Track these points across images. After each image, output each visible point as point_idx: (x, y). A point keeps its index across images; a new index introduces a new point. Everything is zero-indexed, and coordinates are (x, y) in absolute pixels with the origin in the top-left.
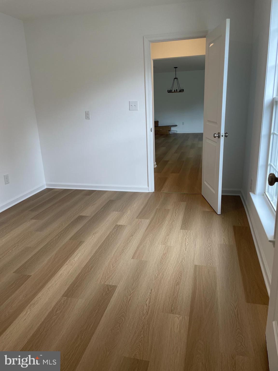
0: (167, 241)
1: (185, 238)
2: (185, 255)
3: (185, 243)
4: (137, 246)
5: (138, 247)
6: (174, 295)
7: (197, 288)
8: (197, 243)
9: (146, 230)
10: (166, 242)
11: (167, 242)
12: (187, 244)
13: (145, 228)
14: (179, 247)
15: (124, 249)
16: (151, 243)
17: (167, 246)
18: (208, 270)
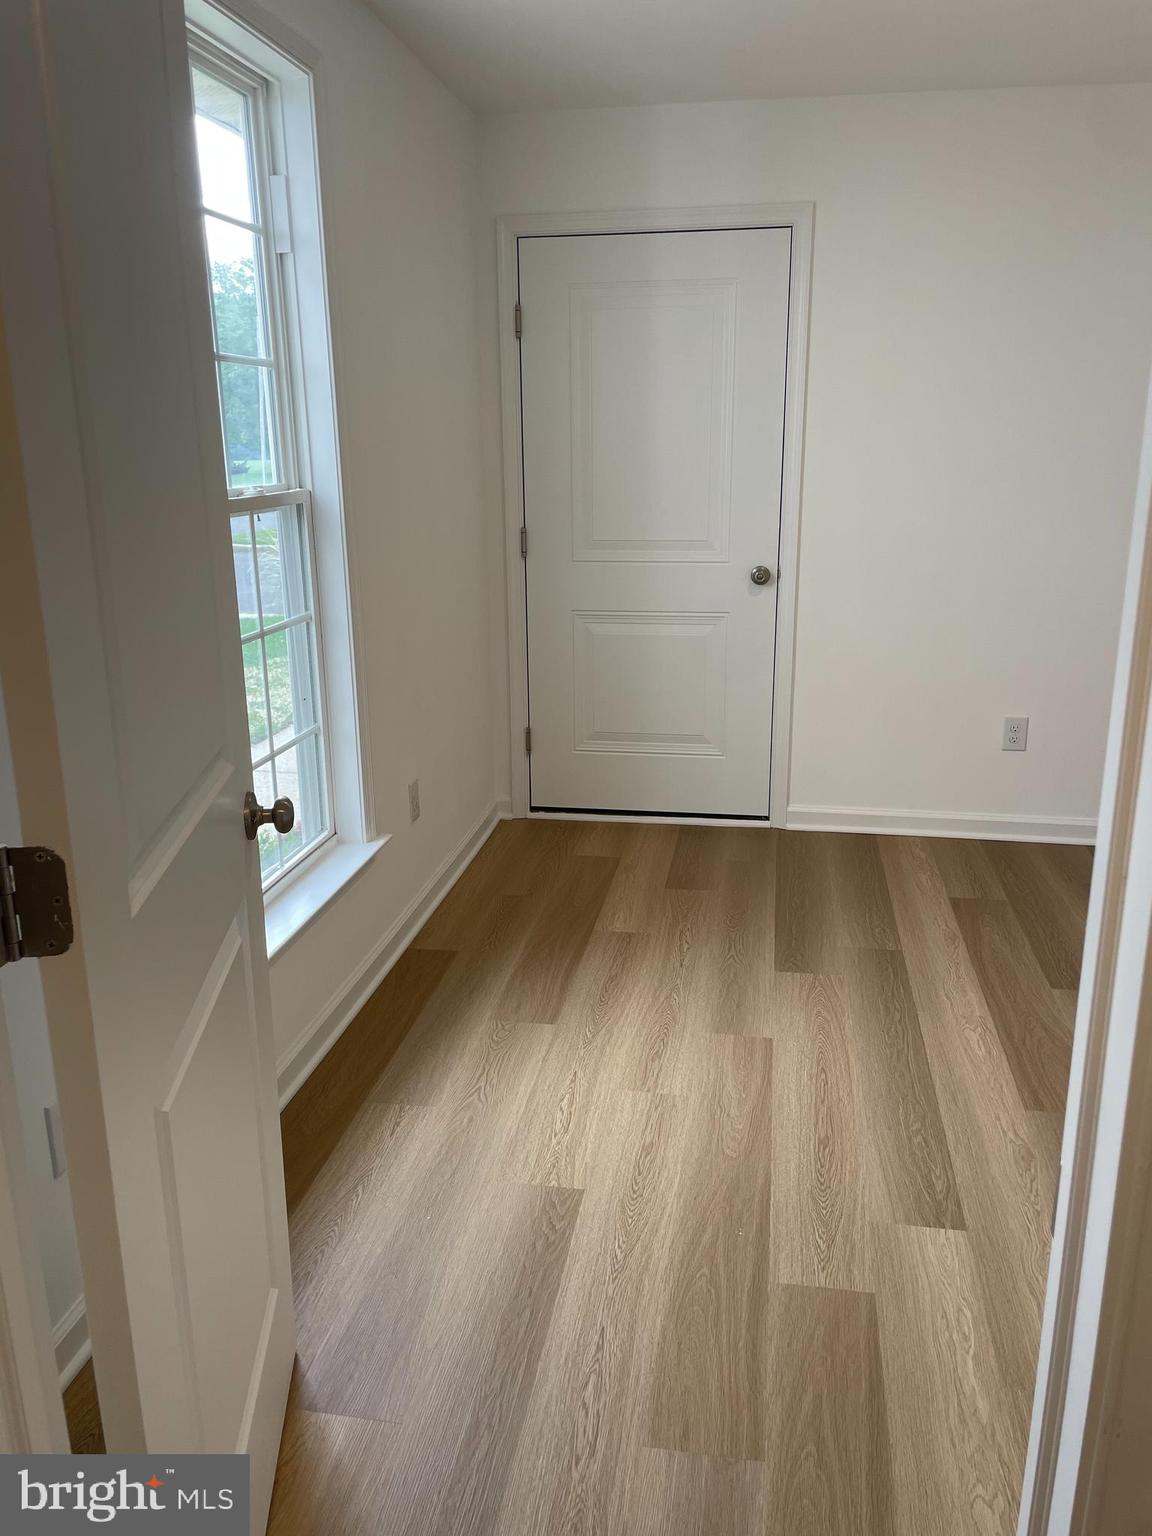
0: (649, 1117)
1: (566, 1131)
2: (581, 1054)
3: (571, 1104)
4: (774, 1087)
5: (767, 1082)
6: (625, 959)
7: (563, 972)
8: (523, 1109)
9: (767, 1183)
10: (656, 1108)
11: (649, 1111)
12: (566, 1100)
13: (777, 1196)
14: (601, 1083)
15: (823, 1076)
16: (719, 1103)
17: (648, 1091)
18: (516, 1012)
